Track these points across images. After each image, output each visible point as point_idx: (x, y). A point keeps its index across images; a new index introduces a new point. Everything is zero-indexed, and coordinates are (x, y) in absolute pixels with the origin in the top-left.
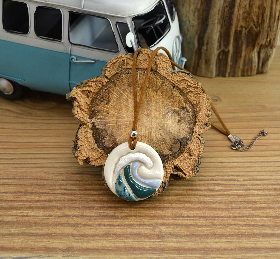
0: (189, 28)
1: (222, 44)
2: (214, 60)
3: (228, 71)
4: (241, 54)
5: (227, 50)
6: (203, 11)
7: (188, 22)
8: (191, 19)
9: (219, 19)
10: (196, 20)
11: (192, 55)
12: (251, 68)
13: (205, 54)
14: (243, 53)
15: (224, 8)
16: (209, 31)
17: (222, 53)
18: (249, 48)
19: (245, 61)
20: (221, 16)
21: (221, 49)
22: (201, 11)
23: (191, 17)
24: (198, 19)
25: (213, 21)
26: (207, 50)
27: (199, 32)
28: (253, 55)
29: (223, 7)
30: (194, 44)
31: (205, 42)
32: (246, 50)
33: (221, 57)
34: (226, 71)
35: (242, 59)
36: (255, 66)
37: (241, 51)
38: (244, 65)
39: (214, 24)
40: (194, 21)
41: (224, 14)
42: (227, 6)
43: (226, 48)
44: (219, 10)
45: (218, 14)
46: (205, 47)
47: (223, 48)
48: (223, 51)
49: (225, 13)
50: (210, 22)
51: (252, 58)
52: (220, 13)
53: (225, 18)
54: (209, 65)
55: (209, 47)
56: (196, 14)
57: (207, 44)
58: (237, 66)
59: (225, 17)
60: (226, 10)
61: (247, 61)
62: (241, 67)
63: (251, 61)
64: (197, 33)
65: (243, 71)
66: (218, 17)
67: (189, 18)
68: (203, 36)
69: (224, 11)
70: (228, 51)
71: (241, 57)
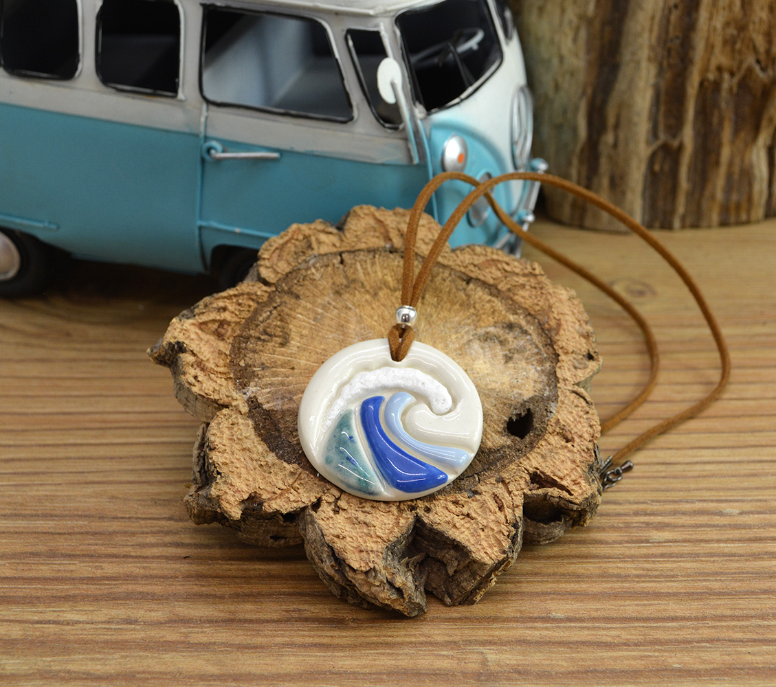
0: (560, 80)
1: (661, 127)
2: (637, 176)
3: (681, 209)
4: (718, 154)
5: (675, 143)
6: (603, 25)
7: (555, 61)
8: (565, 52)
9: (652, 48)
10: (582, 54)
11: (569, 163)
12: (750, 199)
13: (610, 158)
14: (726, 153)
15: (666, 12)
16: (621, 85)
17: (660, 155)
18: (742, 135)
19: (729, 176)
20: (659, 38)
21: (660, 142)
22: (597, 24)
23: (567, 44)
24: (588, 51)
25: (633, 54)
26: (615, 145)
27: (589, 91)
28: (754, 158)
29: (663, 10)
30: (575, 130)
31: (611, 120)
32: (733, 142)
33: (657, 168)
34: (672, 212)
35: (723, 170)
36: (761, 192)
37: (720, 146)
38: (729, 189)
39: (638, 63)
40: (576, 55)
41: (667, 32)
42: (676, 6)
43: (674, 136)
44: (653, 18)
45: (651, 31)
46: (609, 138)
47: (663, 137)
48: (665, 148)
49: (671, 28)
50: (626, 56)
51: (751, 166)
52: (656, 28)
53: (669, 44)
54: (623, 193)
55: (622, 135)
56: (583, 34)
57: (617, 126)
58: (707, 193)
59: (672, 40)
60: (673, 17)
61: (736, 177)
62: (719, 195)
63: (747, 175)
64: (584, 93)
65: (725, 209)
66: (650, 38)
67: (559, 48)
68: (604, 102)
69: (668, 21)
70: (681, 147)
71: (717, 163)
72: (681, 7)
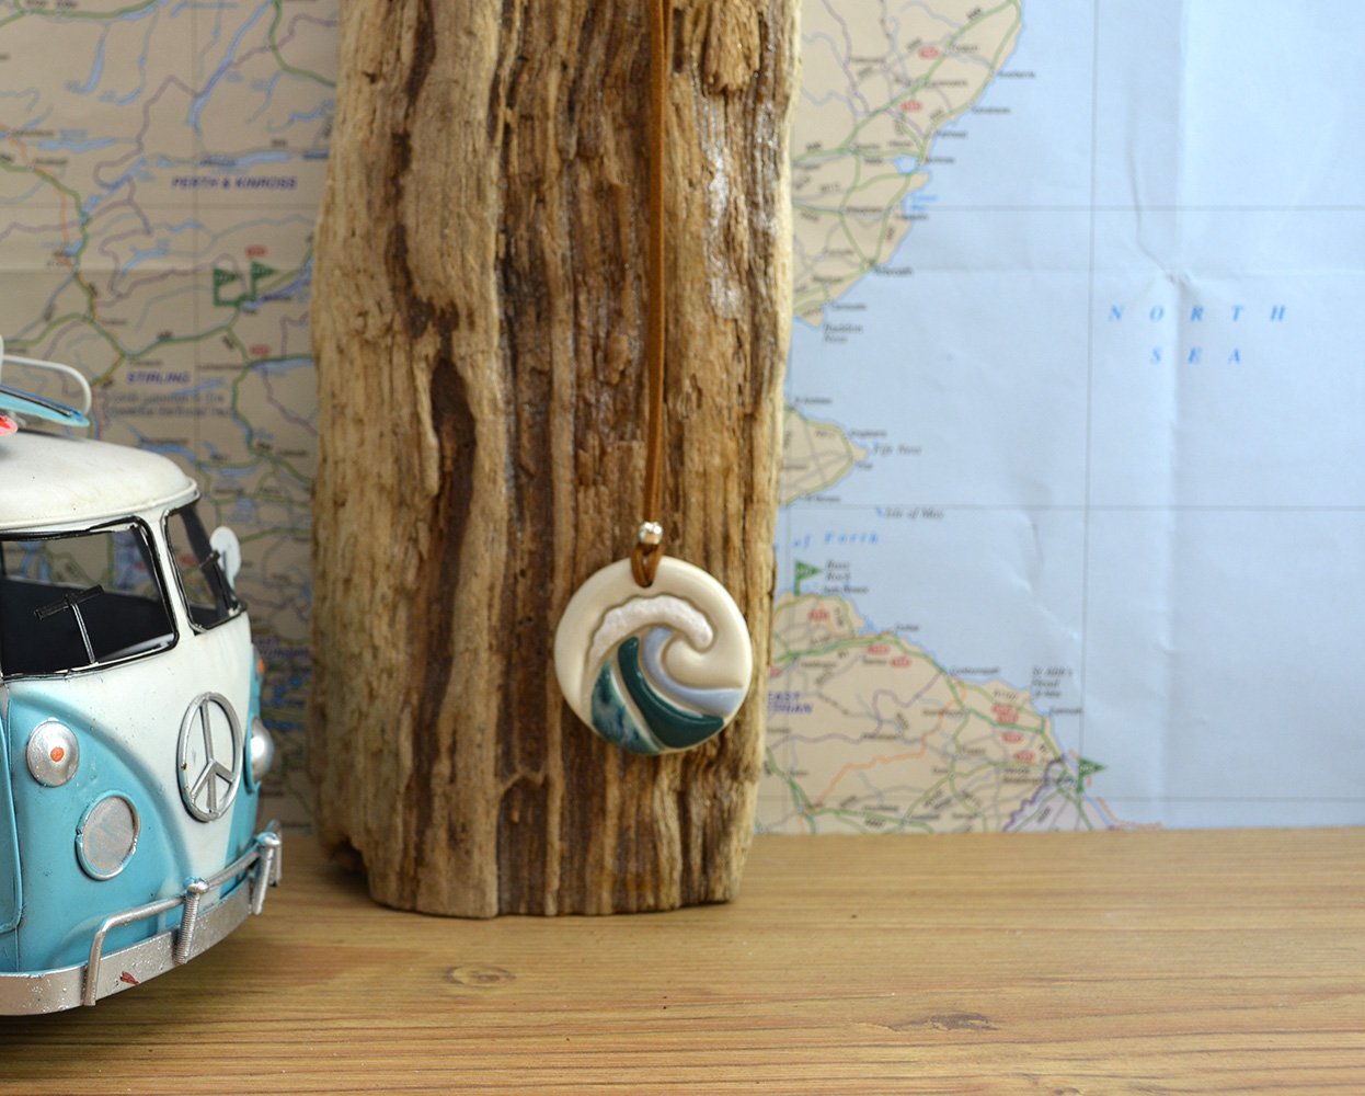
0: (375, 684)
1: (517, 752)
2: (485, 828)
3: (555, 883)
4: (603, 798)
5: (539, 778)
6: (430, 603)
7: (368, 656)
8: (378, 641)
9: (492, 629)
10: (402, 644)
11: (393, 808)
12: (656, 870)
13: (447, 797)
14: (613, 795)
15: (511, 580)
16: (455, 688)
17: (519, 796)
18: (635, 768)
19: (622, 832)
20: (503, 618)
21: (516, 777)
22: (421, 601)
23: (381, 630)
24: (410, 641)
25: (468, 639)
26: (453, 779)
27: (415, 699)
28: (657, 805)
29: (506, 577)
30: (397, 755)
31: (445, 741)
32: (622, 780)
33: (516, 817)
34: (544, 886)
35: (611, 822)
36: (672, 859)
37: (604, 784)
38: (623, 853)
39: (475, 652)
40: (395, 646)
41: (514, 609)
42: (523, 573)
43: (536, 768)
44: (491, 588)
45: (490, 606)
46: (443, 767)
47: (521, 770)
48: (524, 784)
49: (519, 605)
50: (460, 644)
51: (654, 821)
52: (497, 603)
53: (520, 629)
54: (468, 853)
55: (460, 765)
56: (402, 614)
57: (453, 750)
58: (591, 859)
59: (521, 623)
60: (520, 589)
61: (632, 834)
62: (609, 861)
63: (648, 832)
64: (406, 702)
65: (620, 885)
66: (489, 619)
67: (371, 636)
68: (436, 714)
69: (514, 592)
70: (547, 784)
71: (603, 811)
72: (530, 573)
